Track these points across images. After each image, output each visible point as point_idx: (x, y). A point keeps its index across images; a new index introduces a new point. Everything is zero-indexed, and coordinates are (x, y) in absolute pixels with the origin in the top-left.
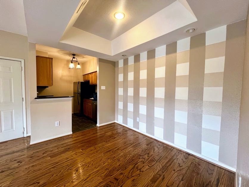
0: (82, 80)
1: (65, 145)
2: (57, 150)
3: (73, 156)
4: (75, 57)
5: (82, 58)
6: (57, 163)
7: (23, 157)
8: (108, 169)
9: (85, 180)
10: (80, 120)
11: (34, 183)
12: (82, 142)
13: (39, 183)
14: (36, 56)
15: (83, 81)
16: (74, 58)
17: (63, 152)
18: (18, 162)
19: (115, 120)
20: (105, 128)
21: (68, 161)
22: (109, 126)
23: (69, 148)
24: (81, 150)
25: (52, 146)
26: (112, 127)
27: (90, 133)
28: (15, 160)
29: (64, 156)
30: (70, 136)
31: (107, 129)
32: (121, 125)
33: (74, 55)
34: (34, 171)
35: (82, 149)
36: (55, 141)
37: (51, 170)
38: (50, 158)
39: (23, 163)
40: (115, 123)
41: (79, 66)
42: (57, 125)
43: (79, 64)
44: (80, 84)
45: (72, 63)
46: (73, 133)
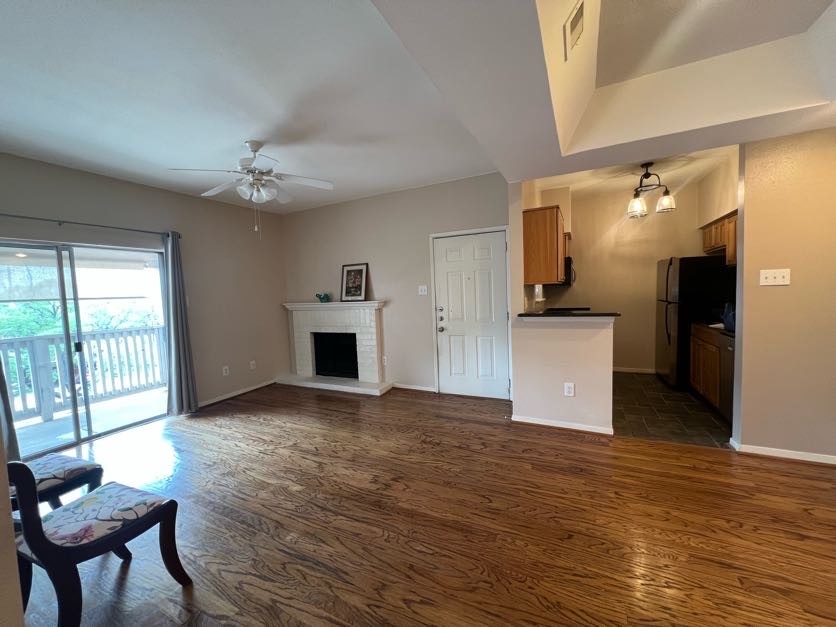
1: (577, 456)
2: (552, 459)
3: (580, 495)
6: (539, 487)
7: (492, 438)
8: (674, 616)
9: (575, 575)
10: (666, 402)
11: (484, 496)
12: (629, 473)
13: (491, 502)
14: (524, 213)
16: (647, 175)
17: (562, 471)
18: (483, 444)
20: (769, 471)
21: (563, 498)
22: (813, 472)
23: (582, 470)
24: (613, 495)
25: (547, 443)
28: (481, 438)
29: (561, 481)
30: (603, 440)
31: (784, 479)
33: (647, 165)
34: (495, 475)
36: (560, 434)
37: (522, 493)
38: (529, 467)
39: (488, 449)
41: (667, 202)
42: (569, 392)
43: (667, 193)
44: (676, 265)
45: (637, 195)
46: (615, 434)
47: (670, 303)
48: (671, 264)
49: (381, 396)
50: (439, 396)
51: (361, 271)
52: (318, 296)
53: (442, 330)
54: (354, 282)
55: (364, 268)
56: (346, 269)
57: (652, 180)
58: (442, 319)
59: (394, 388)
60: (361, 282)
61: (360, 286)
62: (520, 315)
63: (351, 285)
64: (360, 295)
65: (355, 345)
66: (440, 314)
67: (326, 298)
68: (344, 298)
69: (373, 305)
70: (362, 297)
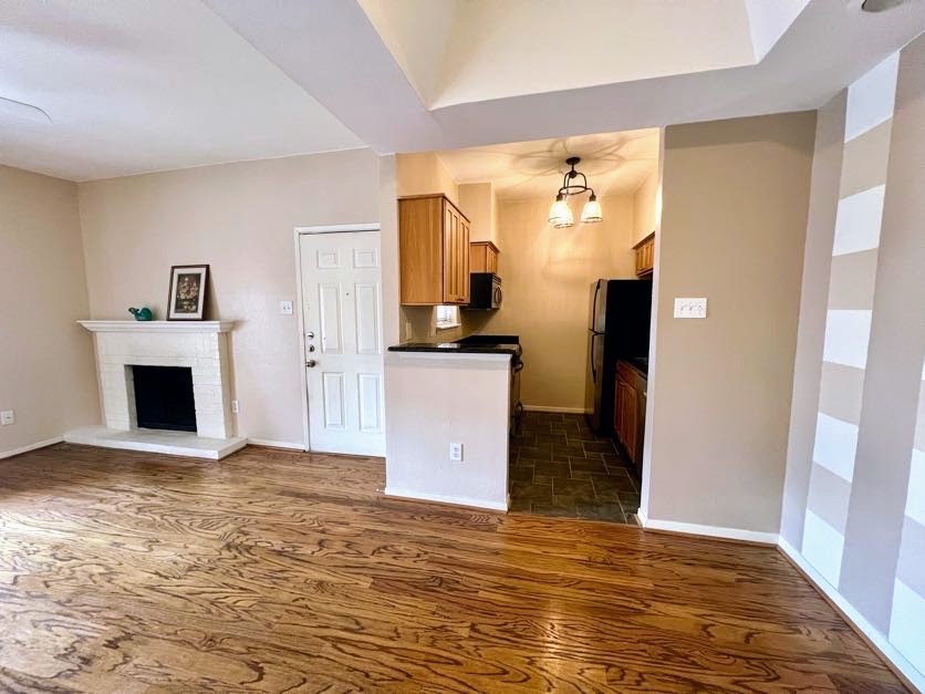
0: (627, 273)
1: (446, 554)
4: (577, 168)
5: (618, 166)
7: (340, 529)
12: (504, 581)
14: (399, 200)
15: (636, 278)
16: (573, 174)
18: (321, 542)
19: (778, 532)
24: (465, 632)
26: (730, 576)
27: (573, 546)
30: (492, 521)
31: (687, 571)
32: (823, 597)
33: (573, 161)
35: (473, 627)
39: (322, 552)
40: (774, 548)
41: (592, 209)
42: (456, 455)
43: (593, 198)
44: (604, 289)
45: (559, 197)
46: (509, 510)
47: (597, 334)
48: (598, 287)
49: (220, 460)
50: (309, 456)
51: (198, 276)
52: (134, 311)
53: (313, 364)
54: (188, 292)
55: (203, 271)
56: (177, 271)
57: (578, 180)
58: (312, 349)
59: (249, 447)
60: (198, 291)
61: (197, 298)
62: (391, 349)
63: (183, 297)
64: (196, 311)
65: (191, 385)
66: (310, 342)
67: (147, 315)
68: (173, 315)
69: (213, 327)
70: (199, 315)
